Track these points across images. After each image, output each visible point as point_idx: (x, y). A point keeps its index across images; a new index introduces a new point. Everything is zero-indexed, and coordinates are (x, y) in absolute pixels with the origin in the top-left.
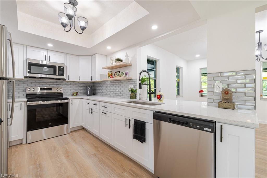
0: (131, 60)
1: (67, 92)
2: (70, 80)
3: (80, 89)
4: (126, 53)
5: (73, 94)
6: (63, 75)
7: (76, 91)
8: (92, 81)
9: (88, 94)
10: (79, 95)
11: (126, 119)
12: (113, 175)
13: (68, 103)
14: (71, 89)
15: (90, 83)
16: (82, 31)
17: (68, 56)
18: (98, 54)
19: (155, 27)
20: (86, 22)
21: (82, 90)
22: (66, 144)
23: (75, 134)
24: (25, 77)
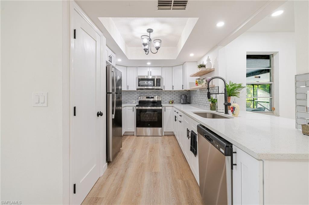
0: (214, 64)
1: (165, 100)
2: (166, 89)
3: (176, 98)
4: (207, 57)
5: (169, 102)
6: (160, 86)
7: (172, 99)
8: (184, 89)
9: (182, 102)
10: (175, 103)
11: (187, 129)
12: (169, 176)
13: (162, 109)
14: (168, 97)
15: (186, 91)
16: (157, 50)
17: (164, 69)
18: (187, 62)
19: (220, 24)
20: (159, 42)
21: (178, 99)
22: (155, 143)
23: (167, 138)
24: (138, 89)
